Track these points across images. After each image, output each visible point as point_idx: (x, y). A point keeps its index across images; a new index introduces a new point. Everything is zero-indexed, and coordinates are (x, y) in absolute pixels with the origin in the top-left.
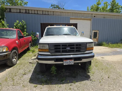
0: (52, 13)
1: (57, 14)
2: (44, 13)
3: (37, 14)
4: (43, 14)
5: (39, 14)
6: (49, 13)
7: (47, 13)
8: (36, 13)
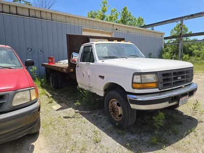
0: (49, 16)
1: (59, 18)
2: (32, 13)
3: (17, 14)
4: (29, 16)
5: (22, 14)
6: (44, 15)
7: (38, 15)
8: (15, 12)
